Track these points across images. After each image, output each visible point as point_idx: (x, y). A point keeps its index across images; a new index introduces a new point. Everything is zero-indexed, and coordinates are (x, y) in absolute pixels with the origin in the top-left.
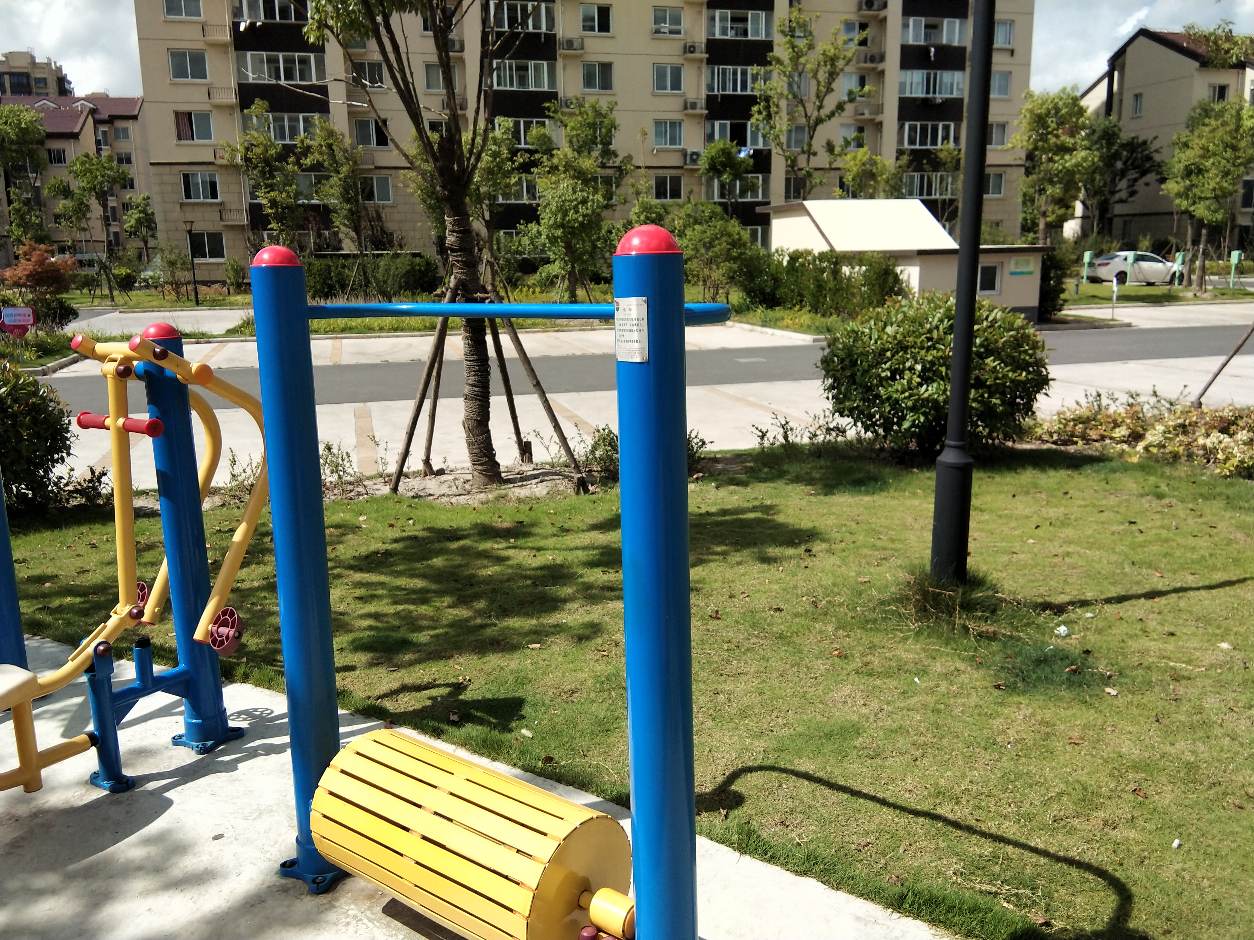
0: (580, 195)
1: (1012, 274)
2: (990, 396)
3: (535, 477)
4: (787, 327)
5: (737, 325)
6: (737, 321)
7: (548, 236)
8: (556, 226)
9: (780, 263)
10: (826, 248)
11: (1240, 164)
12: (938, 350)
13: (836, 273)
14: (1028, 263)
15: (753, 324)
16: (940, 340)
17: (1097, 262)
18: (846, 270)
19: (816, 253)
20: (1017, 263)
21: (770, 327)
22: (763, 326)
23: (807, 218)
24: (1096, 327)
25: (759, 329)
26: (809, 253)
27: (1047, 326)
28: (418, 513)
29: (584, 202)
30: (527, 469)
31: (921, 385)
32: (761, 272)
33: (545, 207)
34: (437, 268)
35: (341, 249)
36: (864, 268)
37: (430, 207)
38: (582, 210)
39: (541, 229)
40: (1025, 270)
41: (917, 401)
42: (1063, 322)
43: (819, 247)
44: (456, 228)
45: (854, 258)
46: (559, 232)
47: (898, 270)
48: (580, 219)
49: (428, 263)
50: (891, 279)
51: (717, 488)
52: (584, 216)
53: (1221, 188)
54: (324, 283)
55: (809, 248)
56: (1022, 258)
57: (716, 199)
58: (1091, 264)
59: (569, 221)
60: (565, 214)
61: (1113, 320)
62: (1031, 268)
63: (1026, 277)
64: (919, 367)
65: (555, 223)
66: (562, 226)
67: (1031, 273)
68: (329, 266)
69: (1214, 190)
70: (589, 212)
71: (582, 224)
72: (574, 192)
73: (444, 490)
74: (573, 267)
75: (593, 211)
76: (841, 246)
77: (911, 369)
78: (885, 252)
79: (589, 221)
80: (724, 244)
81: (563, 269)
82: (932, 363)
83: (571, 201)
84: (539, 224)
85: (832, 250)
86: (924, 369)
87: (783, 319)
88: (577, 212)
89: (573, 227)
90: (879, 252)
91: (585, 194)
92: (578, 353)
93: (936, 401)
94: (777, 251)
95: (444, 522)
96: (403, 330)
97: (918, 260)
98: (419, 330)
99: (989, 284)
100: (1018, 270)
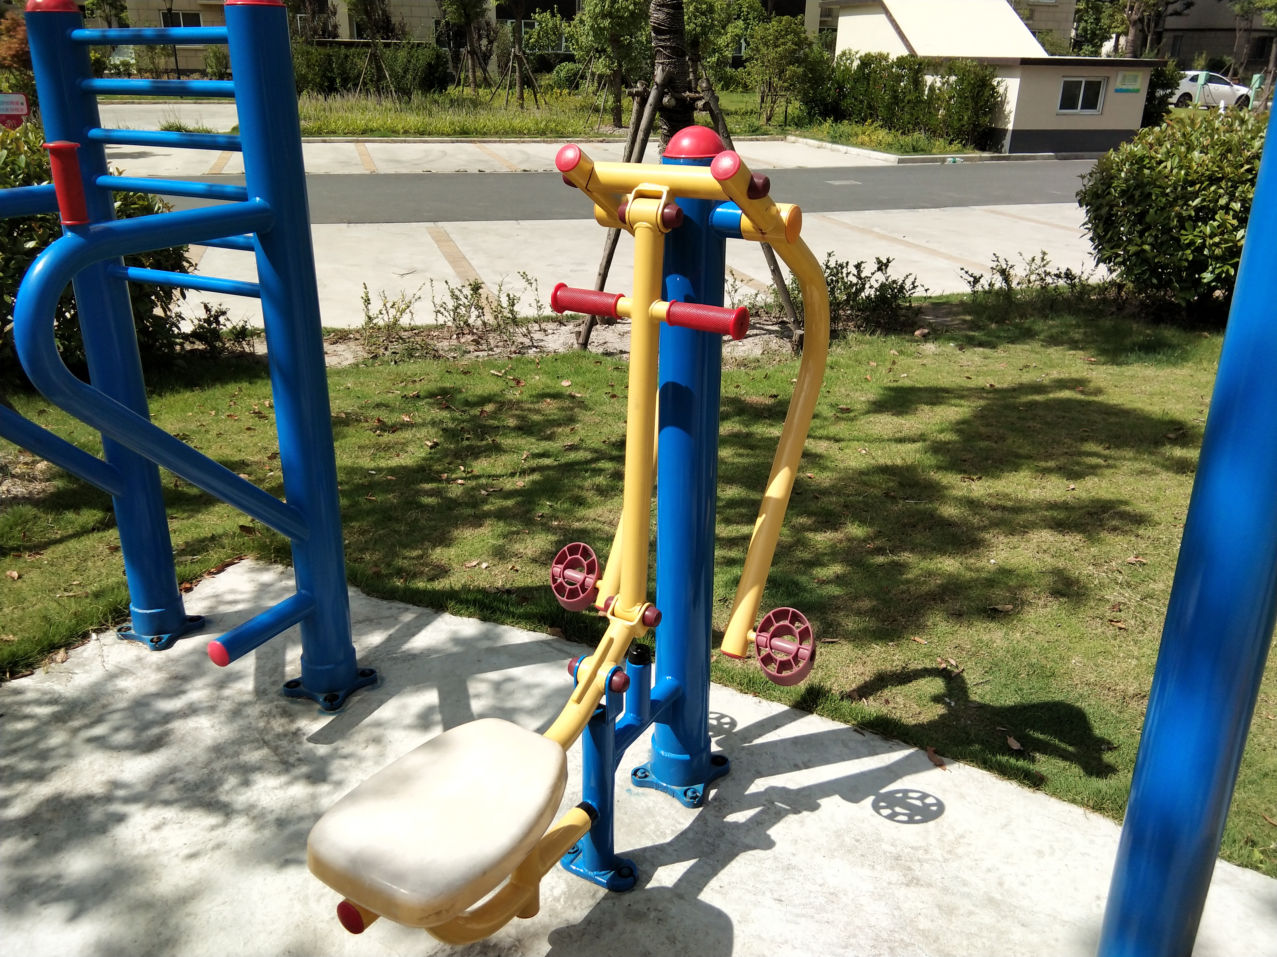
1: (1117, 91)
4: (862, 145)
5: (801, 140)
6: (800, 136)
8: (603, 15)
9: (848, 68)
10: (905, 53)
13: (917, 83)
14: (1135, 79)
15: (821, 140)
18: (929, 79)
19: (893, 57)
20: (1124, 78)
21: (843, 144)
22: (834, 142)
23: (883, 17)
25: (829, 145)
26: (884, 57)
32: (824, 78)
35: (336, 36)
36: (953, 78)
40: (1131, 87)
43: (896, 51)
45: (941, 65)
47: (996, 80)
50: (987, 93)
54: (324, 76)
55: (884, 52)
56: (1130, 73)
62: (1137, 86)
63: (1131, 96)
65: (602, 11)
67: (1137, 91)
74: (620, 66)
76: (922, 51)
78: (981, 60)
81: (609, 67)
85: (913, 55)
87: (857, 135)
90: (973, 59)
94: (844, 54)
96: (430, 134)
97: (1019, 72)
98: (448, 135)
99: (1091, 102)
100: (1124, 87)
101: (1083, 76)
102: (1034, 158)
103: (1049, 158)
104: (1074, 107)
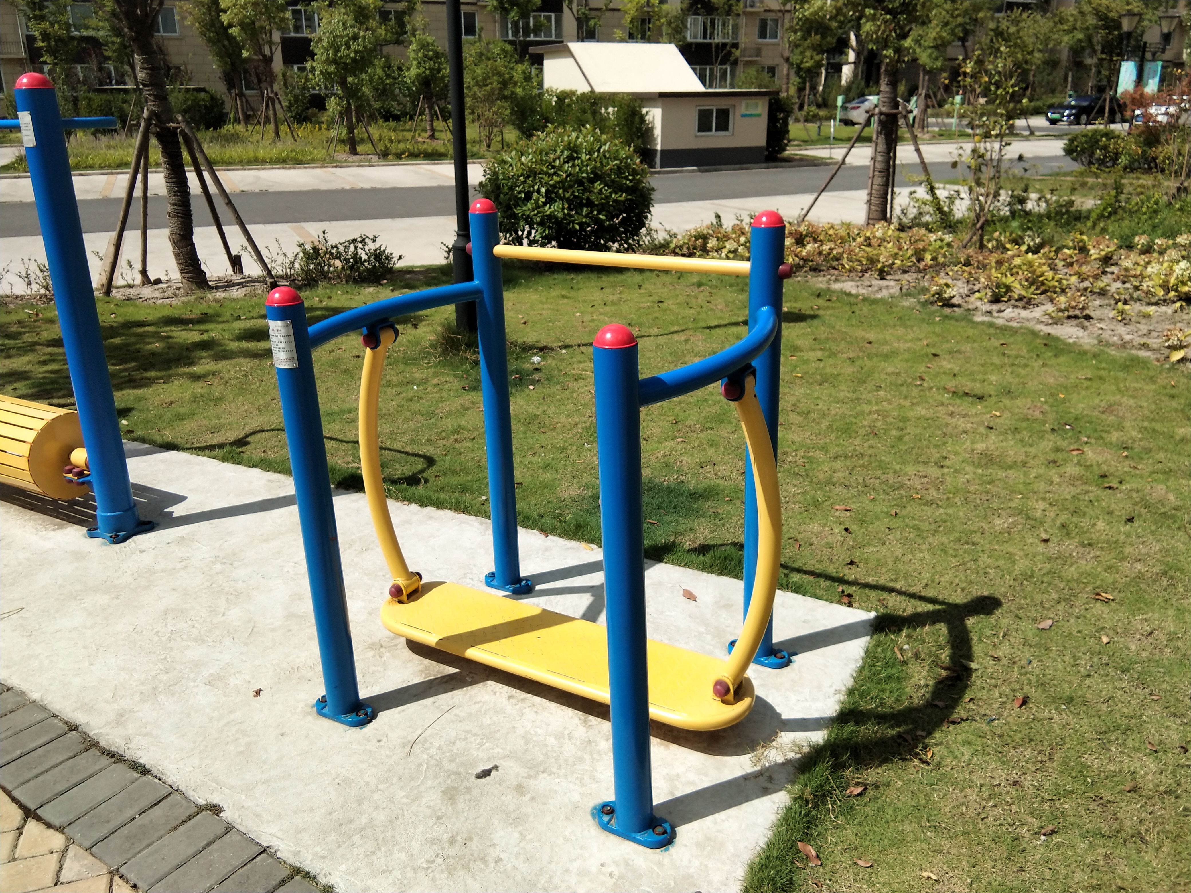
0: (350, 31)
1: (743, 116)
2: (599, 214)
3: (239, 284)
7: (321, 72)
8: (328, 62)
9: (550, 101)
10: (587, 89)
11: (957, 16)
12: (558, 176)
14: (756, 106)
16: (560, 168)
17: (849, 105)
18: (603, 111)
19: (579, 93)
20: (747, 106)
23: (572, 60)
24: (815, 165)
26: (573, 93)
27: (774, 164)
28: (122, 310)
29: (355, 38)
30: (237, 278)
31: (545, 204)
32: (533, 111)
33: (317, 42)
34: (223, 103)
35: (124, 83)
36: (616, 109)
37: (209, 40)
38: (354, 46)
39: (314, 64)
40: (754, 112)
41: (543, 217)
42: (789, 161)
43: (582, 88)
44: (146, 66)
46: (332, 68)
47: (644, 111)
48: (352, 55)
49: (213, 98)
50: (637, 120)
51: (392, 290)
52: (356, 52)
53: (941, 38)
55: (574, 89)
56: (752, 101)
57: (510, 37)
58: (844, 108)
59: (341, 57)
60: (337, 50)
61: (831, 158)
62: (759, 111)
63: (754, 120)
64: (543, 190)
65: (328, 58)
66: (335, 62)
67: (759, 115)
68: (110, 101)
69: (935, 39)
70: (361, 48)
71: (354, 60)
72: (345, 29)
73: (157, 294)
74: (349, 104)
75: (364, 47)
76: (601, 88)
77: (538, 191)
79: (362, 58)
80: (495, 83)
81: (339, 105)
82: (554, 186)
83: (342, 37)
84: (313, 60)
85: (592, 92)
86: (547, 192)
88: (348, 47)
89: (345, 63)
90: (629, 94)
91: (356, 30)
92: (347, 187)
93: (556, 217)
94: (548, 91)
95: (140, 315)
97: (661, 102)
99: (723, 125)
100: (748, 113)
101: (713, 105)
102: (681, 172)
103: (693, 171)
104: (710, 130)
